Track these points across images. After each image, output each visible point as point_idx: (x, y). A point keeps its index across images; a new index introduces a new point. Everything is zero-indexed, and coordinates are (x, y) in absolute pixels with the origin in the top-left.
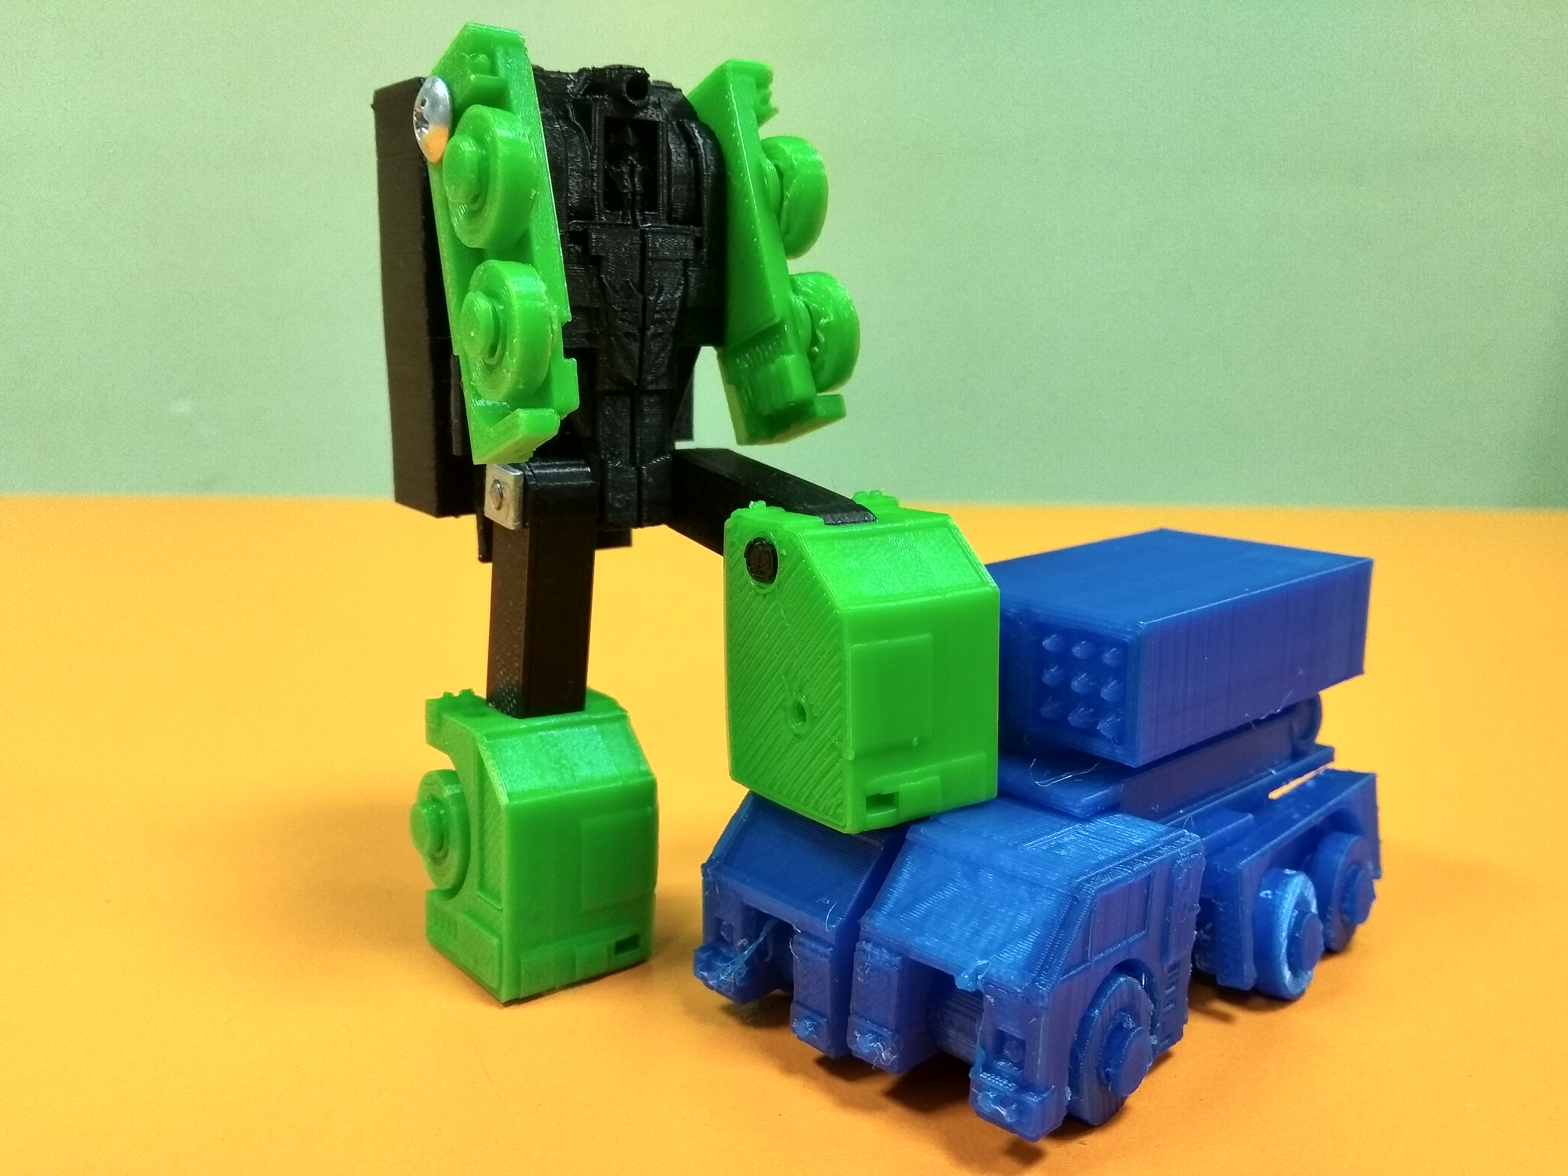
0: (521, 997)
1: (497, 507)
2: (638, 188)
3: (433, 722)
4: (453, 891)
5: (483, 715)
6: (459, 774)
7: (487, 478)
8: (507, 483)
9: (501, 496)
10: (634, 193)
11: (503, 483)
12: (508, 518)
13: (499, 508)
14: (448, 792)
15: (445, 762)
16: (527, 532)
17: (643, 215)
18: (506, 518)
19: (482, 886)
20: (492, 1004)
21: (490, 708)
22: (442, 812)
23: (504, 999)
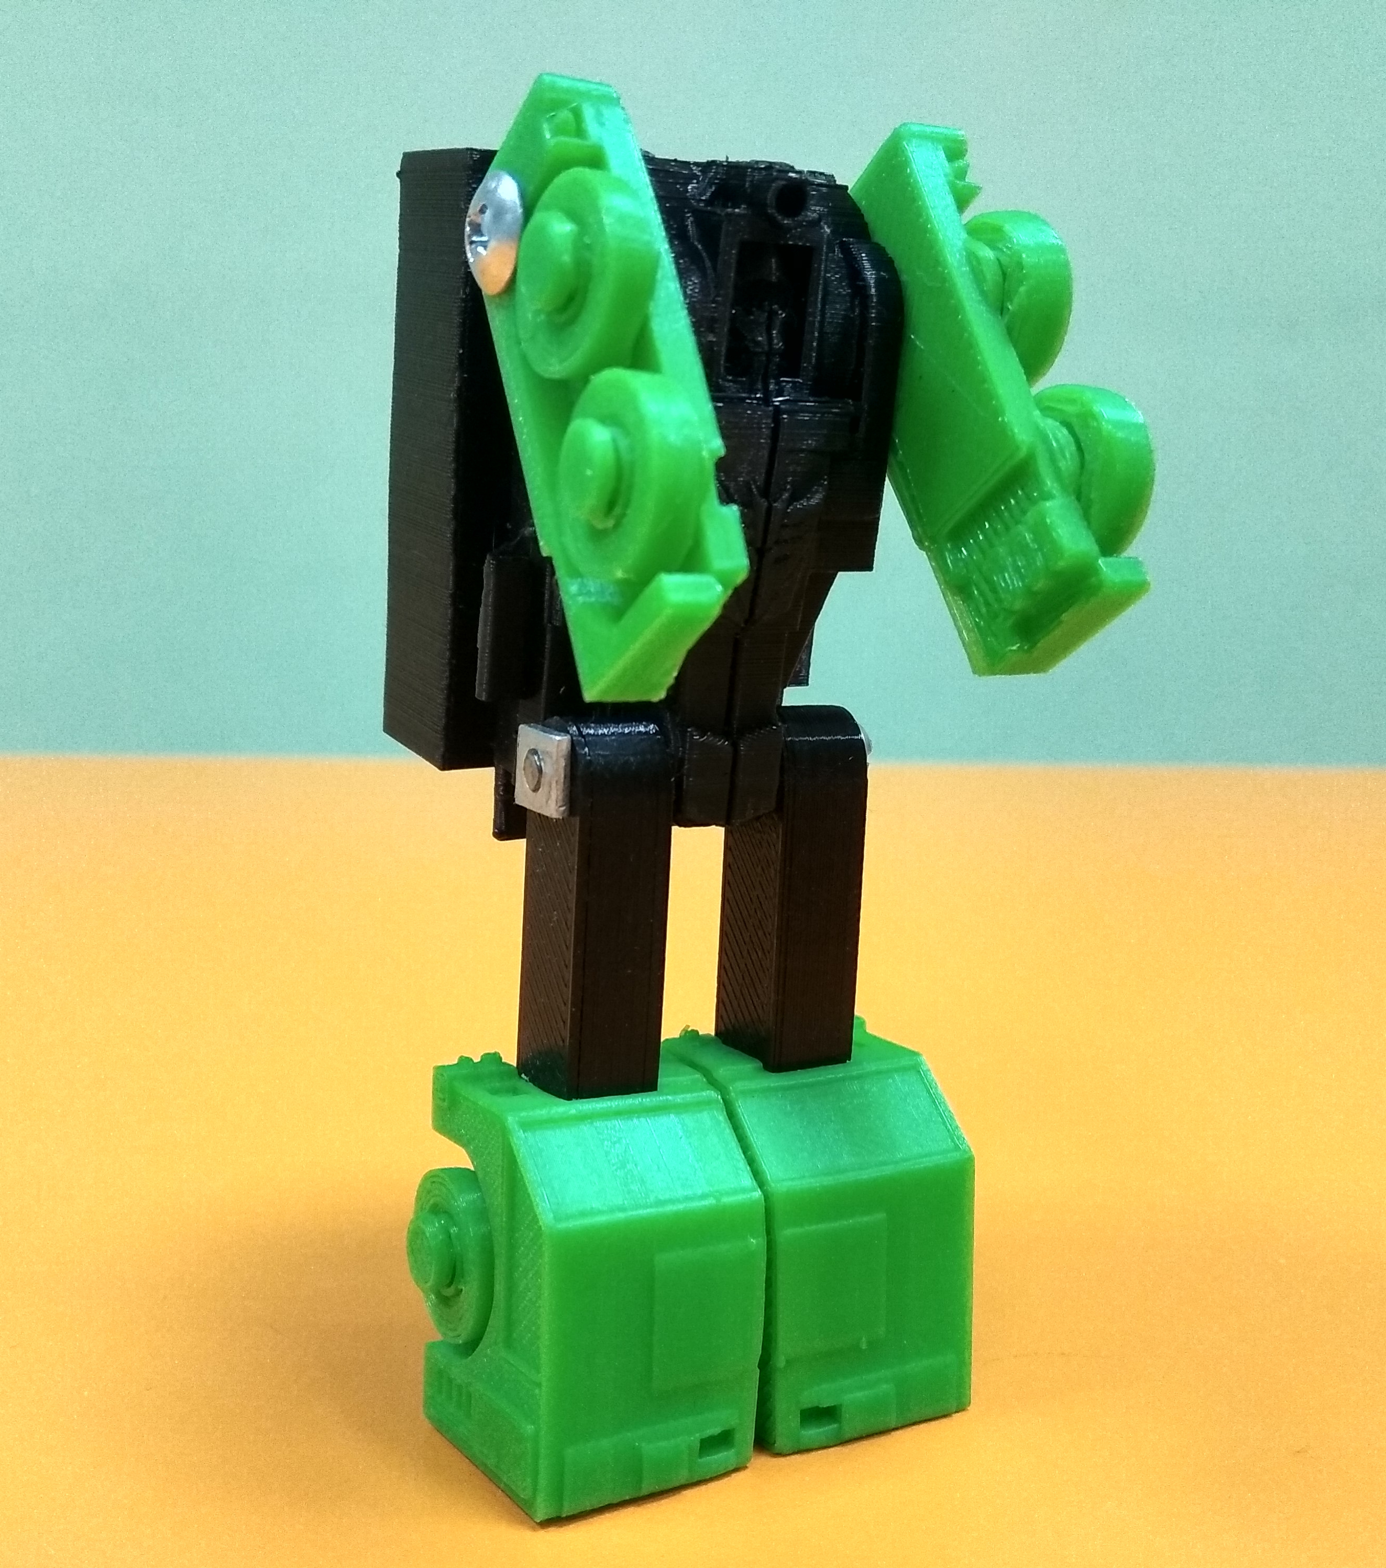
0: (564, 1515)
1: (532, 787)
2: (778, 344)
3: (444, 1100)
4: (471, 1346)
5: (515, 1092)
6: (480, 1175)
7: (519, 749)
8: (547, 752)
9: (539, 773)
10: (770, 353)
11: (543, 752)
12: (549, 802)
13: (536, 790)
14: (463, 1201)
15: (460, 1158)
16: (576, 821)
17: (778, 383)
18: (547, 802)
19: (509, 1343)
20: (522, 1523)
21: (523, 1082)
22: (454, 1230)
23: (541, 1516)
